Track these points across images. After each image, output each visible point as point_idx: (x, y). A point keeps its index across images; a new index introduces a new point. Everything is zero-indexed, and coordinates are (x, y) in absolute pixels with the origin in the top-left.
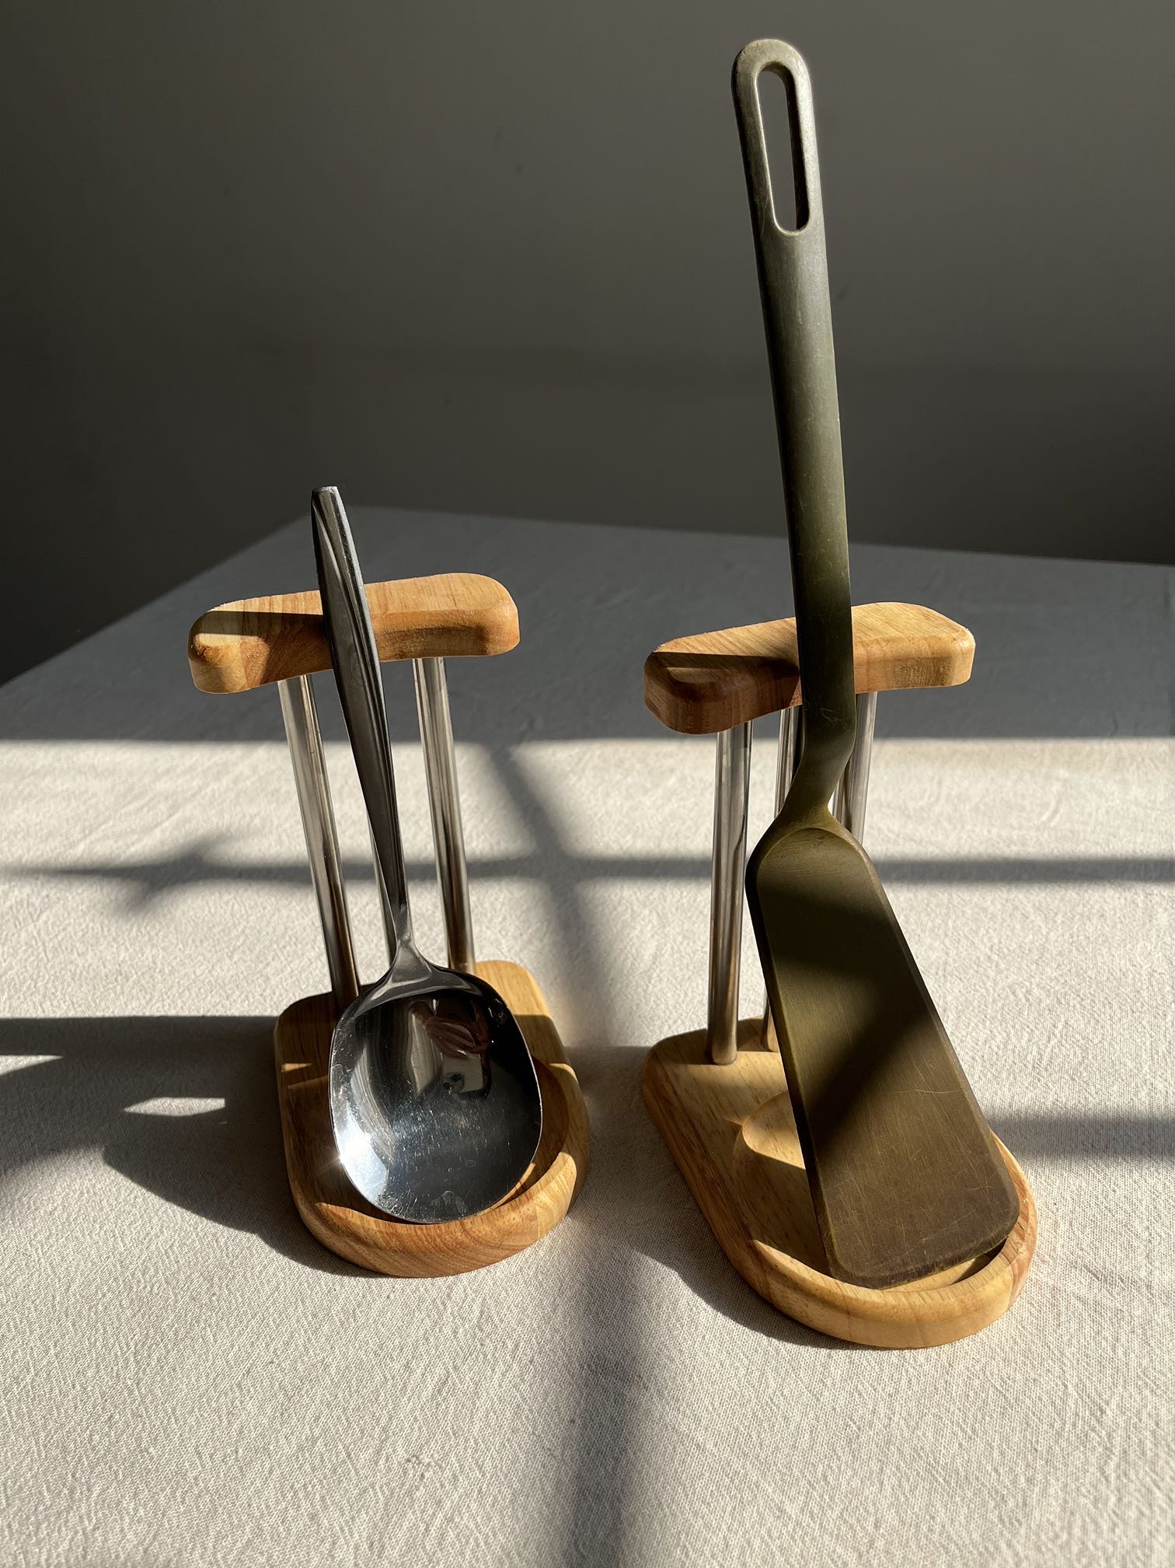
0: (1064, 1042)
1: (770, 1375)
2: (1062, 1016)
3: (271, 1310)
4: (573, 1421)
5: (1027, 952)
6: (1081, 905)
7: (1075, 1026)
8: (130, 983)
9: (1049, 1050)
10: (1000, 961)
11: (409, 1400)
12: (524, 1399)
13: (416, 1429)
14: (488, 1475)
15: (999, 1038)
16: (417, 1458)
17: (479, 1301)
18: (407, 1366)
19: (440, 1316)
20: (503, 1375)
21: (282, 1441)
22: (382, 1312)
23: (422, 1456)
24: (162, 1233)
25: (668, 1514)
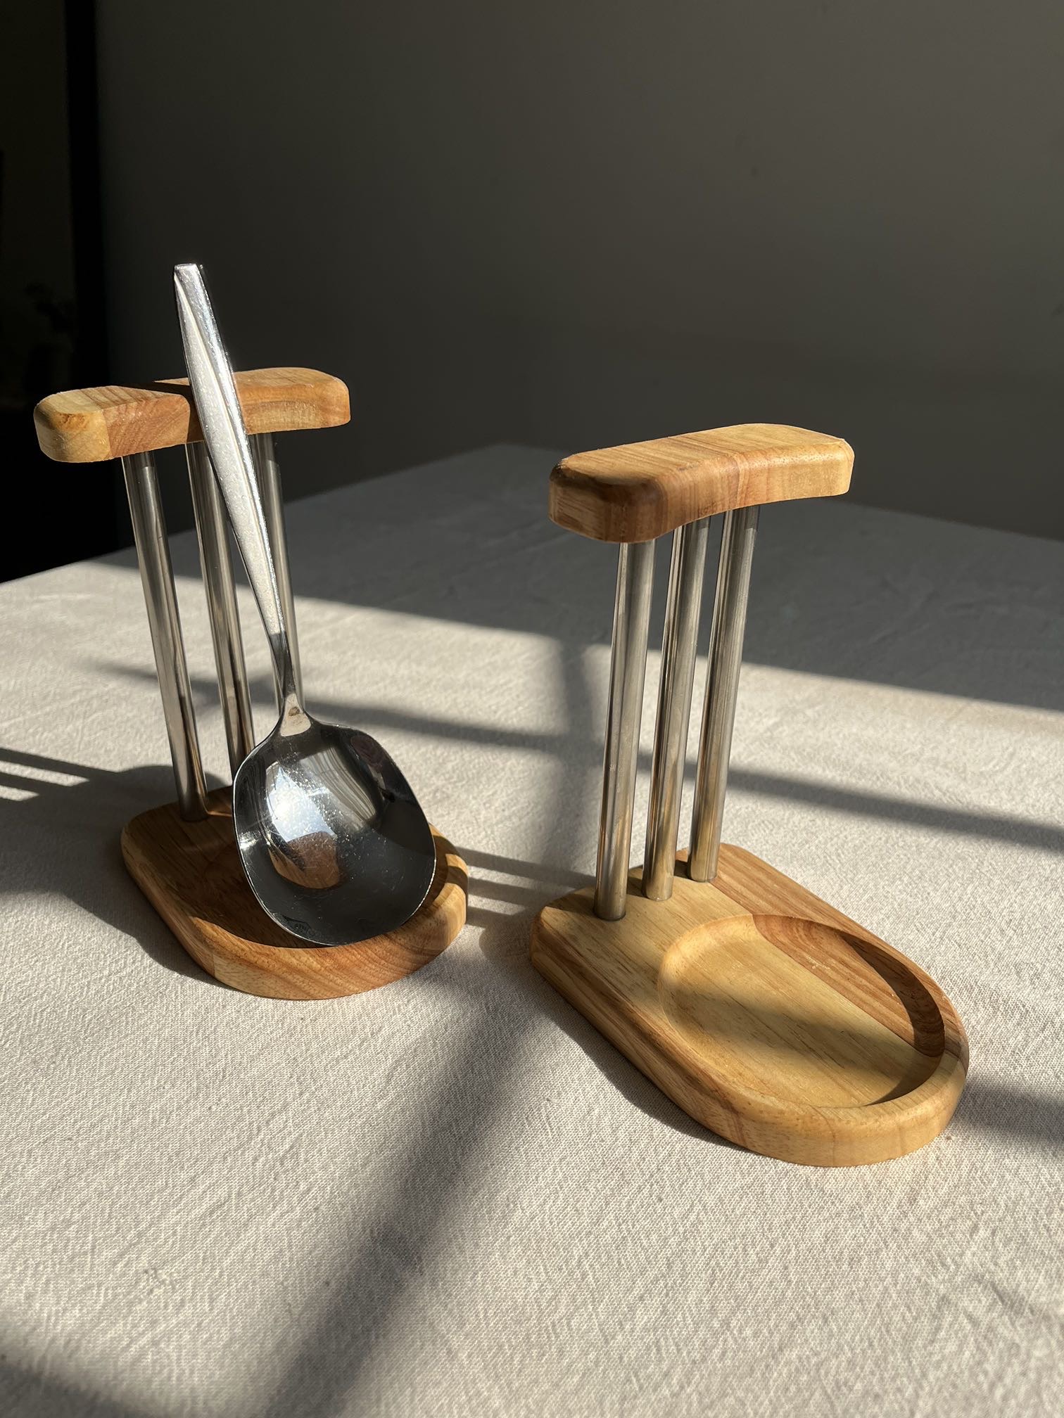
1: (564, 1300)
3: (96, 1091)
10: (1014, 937)
11: (178, 1213)
12: (290, 1246)
13: (170, 1243)
14: (216, 1312)
16: (156, 1272)
17: (295, 1135)
18: (193, 1179)
20: (282, 1215)
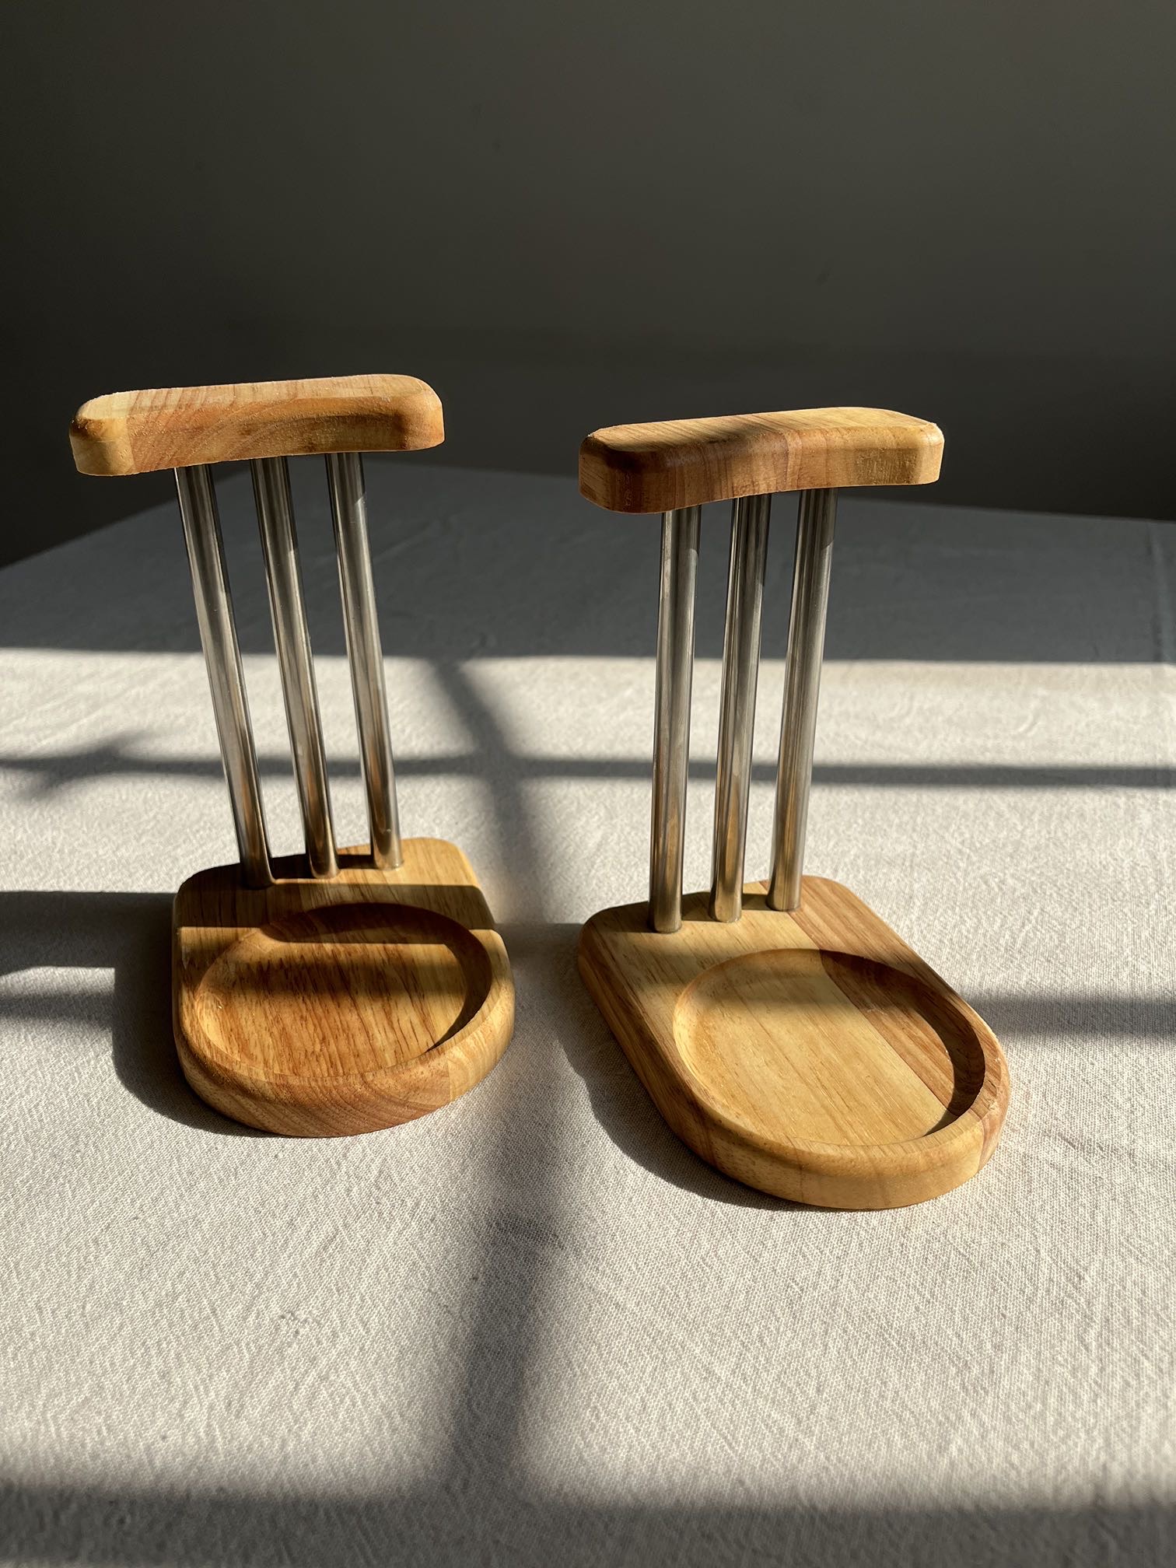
0: (1039, 927)
1: (704, 1237)
2: (1038, 904)
3: (142, 1167)
4: (475, 1279)
5: (1001, 846)
6: (1059, 806)
7: (1052, 913)
8: (24, 861)
9: (1023, 934)
10: (972, 854)
11: (289, 1257)
12: (421, 1257)
13: (295, 1285)
14: (373, 1332)
15: (969, 923)
16: (293, 1314)
17: (378, 1161)
18: (291, 1223)
19: (333, 1174)
20: (400, 1233)
21: (138, 1296)
22: (268, 1170)
23: (298, 1312)
25: (579, 1373)
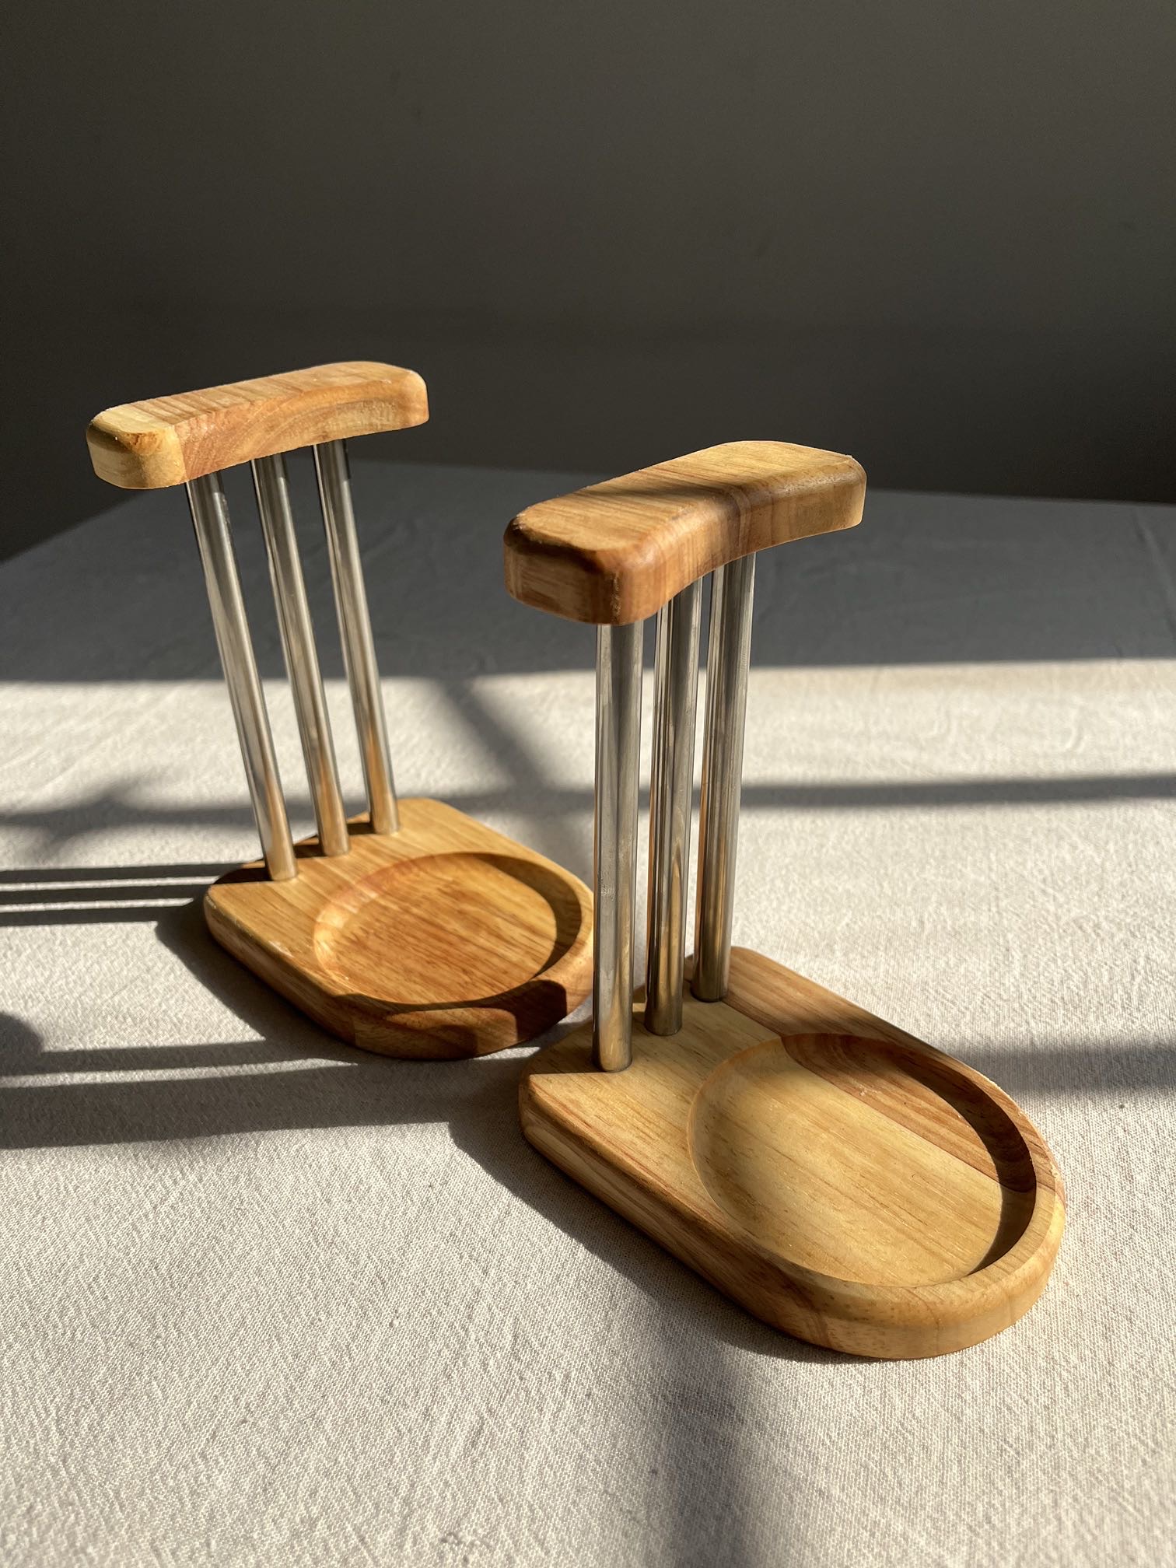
3: (238, 1353)
4: (654, 1472)
11: (435, 1459)
12: (586, 1446)
13: (449, 1496)
16: (456, 1537)
17: (510, 1322)
18: (427, 1414)
19: (462, 1345)
22: (385, 1345)
23: (461, 1533)
24: (82, 1262)
